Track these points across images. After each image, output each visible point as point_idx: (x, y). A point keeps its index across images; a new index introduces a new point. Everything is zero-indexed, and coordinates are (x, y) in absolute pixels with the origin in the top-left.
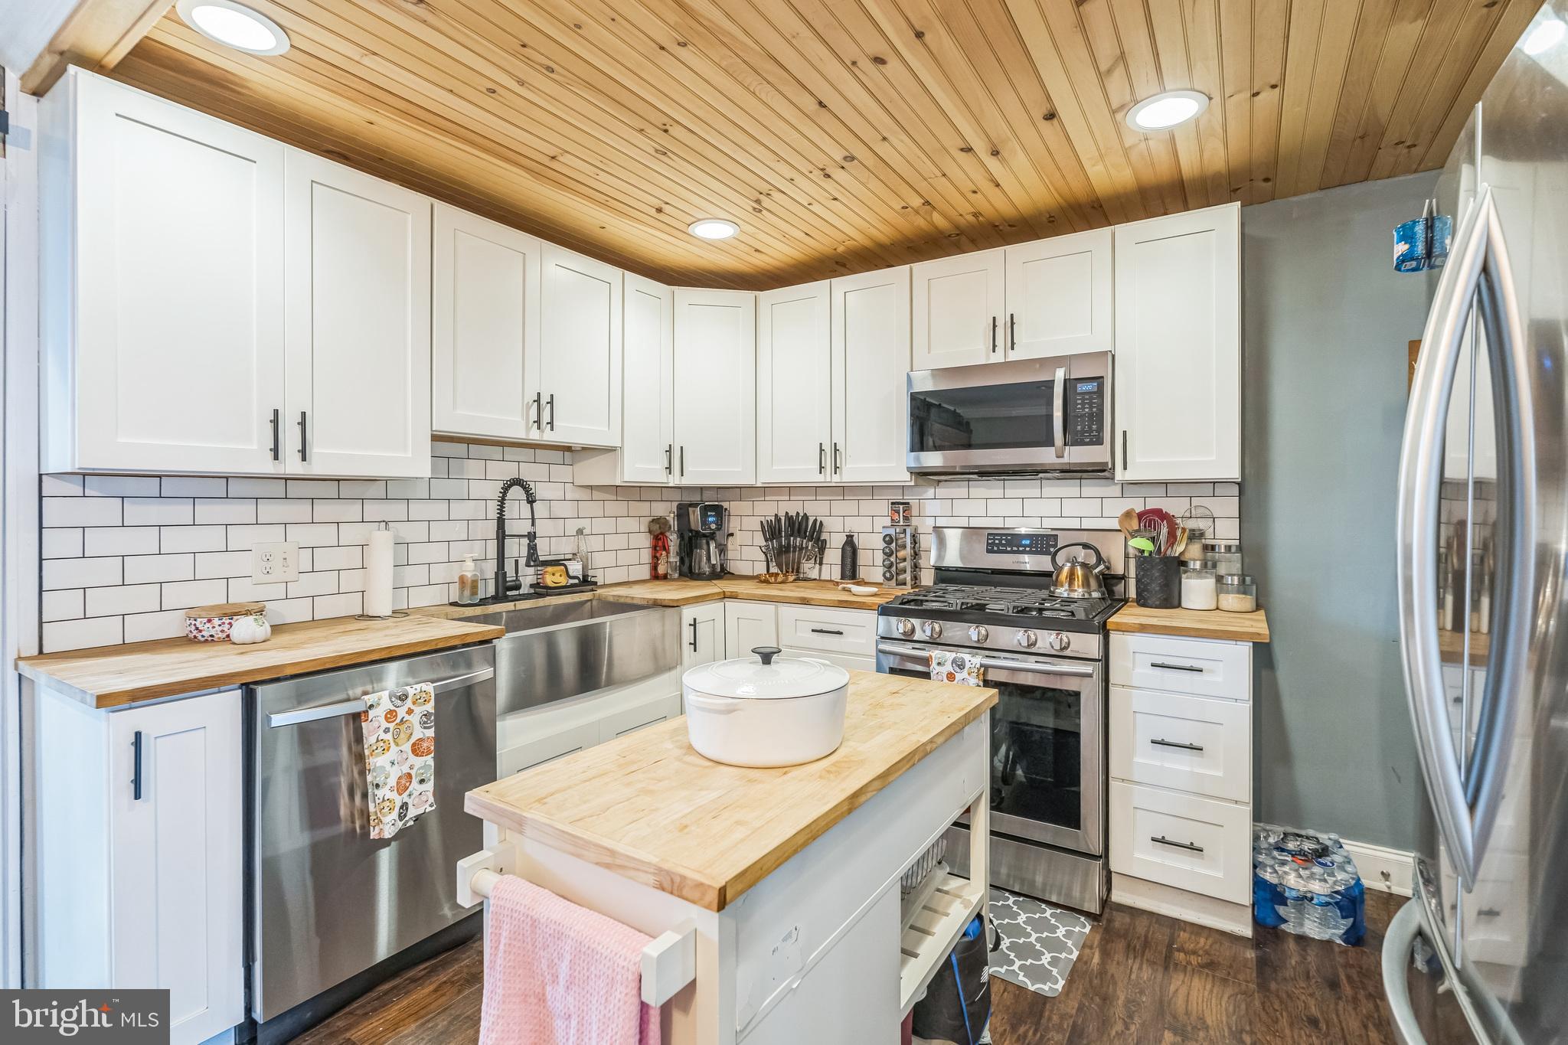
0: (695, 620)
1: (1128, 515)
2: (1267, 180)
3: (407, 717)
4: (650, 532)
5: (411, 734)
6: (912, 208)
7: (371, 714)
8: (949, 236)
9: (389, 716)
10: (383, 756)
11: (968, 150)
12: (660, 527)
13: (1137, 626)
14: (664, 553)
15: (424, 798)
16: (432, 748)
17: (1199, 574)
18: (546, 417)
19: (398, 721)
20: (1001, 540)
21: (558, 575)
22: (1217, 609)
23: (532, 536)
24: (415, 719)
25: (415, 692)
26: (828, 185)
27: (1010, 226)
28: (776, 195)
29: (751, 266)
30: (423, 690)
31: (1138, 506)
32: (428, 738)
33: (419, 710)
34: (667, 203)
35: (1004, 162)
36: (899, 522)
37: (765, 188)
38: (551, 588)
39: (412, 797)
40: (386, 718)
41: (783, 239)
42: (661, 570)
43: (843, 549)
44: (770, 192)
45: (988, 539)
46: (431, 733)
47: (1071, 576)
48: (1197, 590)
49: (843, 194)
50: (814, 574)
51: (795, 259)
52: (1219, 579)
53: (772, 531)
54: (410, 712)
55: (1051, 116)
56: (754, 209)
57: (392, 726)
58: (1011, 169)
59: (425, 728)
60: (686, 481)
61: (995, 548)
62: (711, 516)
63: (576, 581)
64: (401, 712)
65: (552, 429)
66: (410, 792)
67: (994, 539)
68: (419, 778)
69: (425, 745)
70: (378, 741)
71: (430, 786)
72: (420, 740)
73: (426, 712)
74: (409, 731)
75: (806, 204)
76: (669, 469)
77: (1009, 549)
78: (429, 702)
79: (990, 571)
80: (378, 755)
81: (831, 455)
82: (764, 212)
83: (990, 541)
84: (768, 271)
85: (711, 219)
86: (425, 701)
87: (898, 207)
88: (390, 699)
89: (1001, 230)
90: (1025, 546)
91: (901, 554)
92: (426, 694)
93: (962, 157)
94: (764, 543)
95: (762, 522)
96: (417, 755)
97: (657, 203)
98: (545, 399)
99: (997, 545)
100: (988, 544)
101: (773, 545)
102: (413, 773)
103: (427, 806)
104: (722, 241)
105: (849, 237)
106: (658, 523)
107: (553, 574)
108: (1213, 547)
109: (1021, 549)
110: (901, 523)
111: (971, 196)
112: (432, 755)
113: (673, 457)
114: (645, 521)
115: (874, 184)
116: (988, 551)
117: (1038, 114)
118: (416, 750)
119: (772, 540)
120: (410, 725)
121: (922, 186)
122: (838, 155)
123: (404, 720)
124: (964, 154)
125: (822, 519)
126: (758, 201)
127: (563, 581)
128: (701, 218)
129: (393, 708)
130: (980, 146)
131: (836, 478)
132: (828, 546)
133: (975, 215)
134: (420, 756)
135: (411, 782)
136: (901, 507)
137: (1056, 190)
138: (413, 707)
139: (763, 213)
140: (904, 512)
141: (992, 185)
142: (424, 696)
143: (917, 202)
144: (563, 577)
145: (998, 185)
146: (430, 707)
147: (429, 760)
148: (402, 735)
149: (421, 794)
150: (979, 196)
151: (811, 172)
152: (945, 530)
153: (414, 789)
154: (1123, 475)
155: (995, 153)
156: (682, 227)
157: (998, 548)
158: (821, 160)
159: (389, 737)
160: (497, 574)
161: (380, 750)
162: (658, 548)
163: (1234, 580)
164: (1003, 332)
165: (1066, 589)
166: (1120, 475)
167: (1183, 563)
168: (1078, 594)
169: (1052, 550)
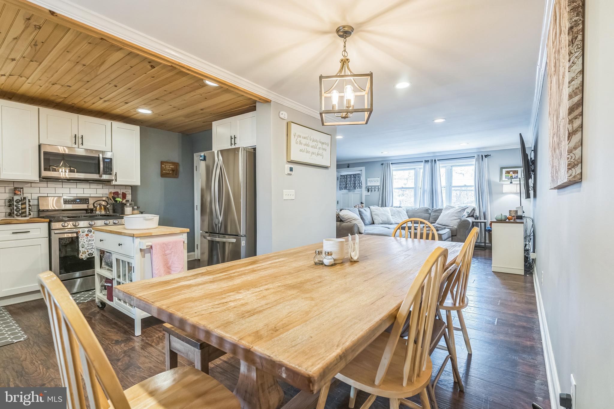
1: (111, 193)
17: (129, 207)
20: (69, 200)
31: (114, 191)
36: (21, 195)
47: (101, 208)
48: (128, 210)
52: (133, 207)
55: (126, 103)
61: (67, 203)
67: (66, 200)
77: (73, 203)
108: (128, 201)
109: (77, 203)
116: (65, 204)
136: (22, 189)
157: (69, 203)
163: (136, 207)
164: (78, 139)
165: (100, 212)
166: (114, 183)
167: (125, 204)
168: (103, 212)
169: (87, 203)
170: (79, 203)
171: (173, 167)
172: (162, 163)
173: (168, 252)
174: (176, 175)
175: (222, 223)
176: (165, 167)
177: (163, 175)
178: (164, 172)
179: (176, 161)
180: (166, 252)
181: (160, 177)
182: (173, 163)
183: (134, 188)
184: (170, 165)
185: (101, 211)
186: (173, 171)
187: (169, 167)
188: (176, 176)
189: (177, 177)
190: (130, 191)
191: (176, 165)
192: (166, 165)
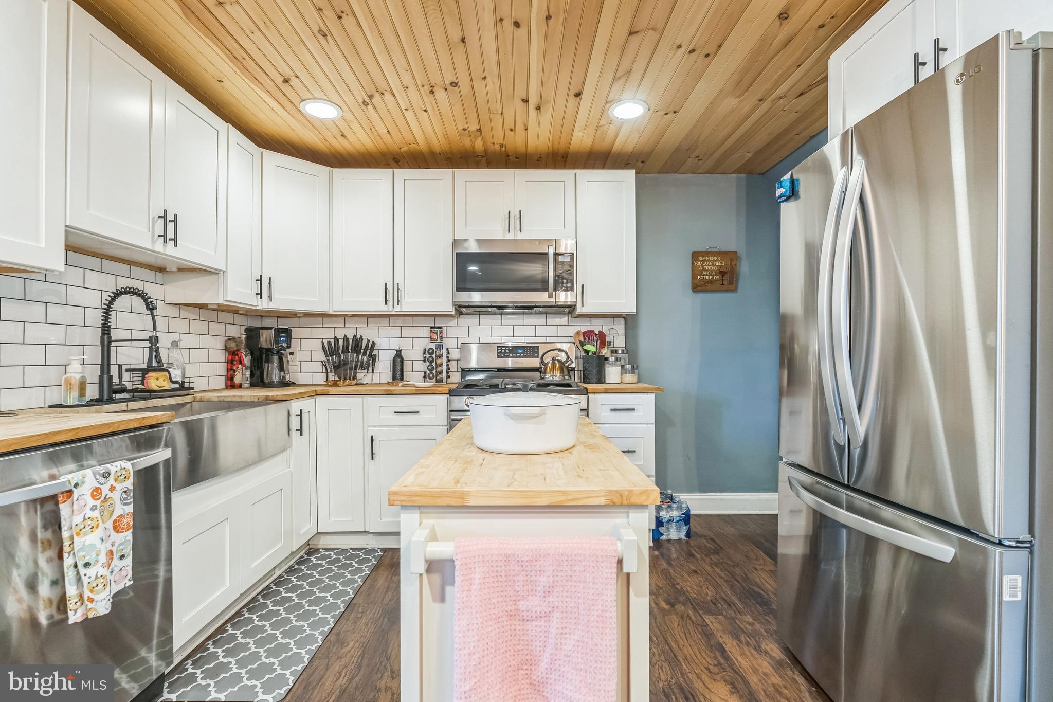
0: (301, 411)
1: (578, 333)
2: (643, 162)
3: (110, 495)
4: (226, 348)
5: (113, 511)
6: (469, 131)
7: (76, 493)
8: (477, 156)
9: (95, 493)
10: (93, 534)
11: (525, 101)
12: (237, 345)
13: (603, 389)
14: (240, 366)
15: (124, 573)
16: (132, 523)
17: (614, 364)
18: (170, 234)
19: (103, 498)
20: (505, 350)
21: (161, 379)
22: (622, 383)
23: (154, 341)
24: (116, 496)
25: (116, 469)
26: (429, 99)
27: (516, 158)
28: (388, 96)
29: (329, 147)
30: (123, 467)
31: (584, 329)
32: (128, 514)
33: (119, 487)
34: (297, 77)
35: (539, 115)
36: (437, 340)
37: (383, 86)
38: (155, 391)
39: (114, 573)
40: (93, 496)
41: (369, 131)
42: (237, 380)
43: (394, 360)
44: (385, 92)
45: (498, 350)
46: (130, 509)
47: (554, 368)
48: (613, 373)
49: (433, 109)
50: (367, 380)
51: (365, 148)
52: (623, 367)
53: (331, 350)
54: (112, 489)
55: (578, 95)
56: (364, 102)
57: (98, 503)
58: (540, 120)
59: (125, 504)
60: (274, 306)
61: (502, 355)
62: (283, 337)
63: (177, 386)
64: (105, 489)
65: (176, 245)
66: (112, 569)
67: (502, 350)
68: (120, 554)
69: (125, 521)
70: (85, 519)
71: (129, 561)
72: (121, 516)
73: (126, 489)
74: (111, 509)
75: (403, 108)
76: (260, 294)
77: (511, 355)
78: (128, 479)
79: (496, 370)
80: (85, 534)
81: (394, 292)
82: (370, 107)
83: (499, 351)
84: (340, 154)
85: (327, 100)
86: (125, 478)
87: (460, 127)
88: (95, 477)
89: (509, 159)
90: (520, 353)
91: (439, 361)
92: (126, 471)
93: (519, 103)
94: (323, 358)
95: (323, 343)
96: (117, 532)
97: (288, 73)
98: (170, 217)
99: (503, 353)
100: (498, 353)
101: (333, 359)
102: (114, 549)
103: (126, 581)
104: (321, 121)
105: (416, 141)
106: (236, 342)
107: (157, 379)
108: (616, 351)
109: (518, 355)
110: (439, 341)
111: (508, 132)
112: (131, 530)
113: (264, 285)
114: (222, 340)
115: (458, 109)
116: (498, 357)
117: (574, 90)
118: (117, 528)
119: (331, 356)
120: (112, 502)
121: (484, 117)
122: (449, 78)
123: (107, 497)
124: (522, 103)
125: (374, 340)
126: (371, 97)
127: (167, 385)
128: (316, 96)
129: (98, 485)
130: (533, 101)
131: (397, 308)
132: (377, 359)
133: (502, 146)
134: (121, 532)
135: (112, 559)
136: (438, 330)
137: (553, 140)
138: (115, 484)
139: (368, 107)
140: (440, 334)
141: (524, 128)
142: (124, 473)
143: (474, 127)
144: (166, 382)
145: (526, 129)
146: (129, 484)
147: (129, 535)
148: (106, 513)
149: (121, 570)
150: (512, 133)
151: (423, 86)
152: (470, 344)
153: (115, 566)
154: (581, 309)
155: (538, 108)
156: (295, 100)
157: (504, 355)
158: (436, 78)
159: (96, 514)
160: (101, 378)
161: (88, 528)
162: (235, 362)
163: (629, 367)
164: (514, 220)
165: (551, 376)
166: (579, 310)
167: (606, 359)
168: (558, 377)
169: (536, 355)
170: (522, 355)
171: (722, 263)
172: (695, 256)
173: (532, 604)
174: (731, 283)
175: (870, 446)
176: (703, 266)
177: (698, 287)
178: (699, 277)
179: (732, 248)
180: (522, 605)
181: (691, 292)
182: (722, 254)
183: (629, 321)
184: (714, 261)
185: (553, 372)
186: (723, 274)
187: (713, 265)
188: (731, 287)
189: (735, 290)
190: (621, 330)
191: (732, 257)
192: (703, 261)
